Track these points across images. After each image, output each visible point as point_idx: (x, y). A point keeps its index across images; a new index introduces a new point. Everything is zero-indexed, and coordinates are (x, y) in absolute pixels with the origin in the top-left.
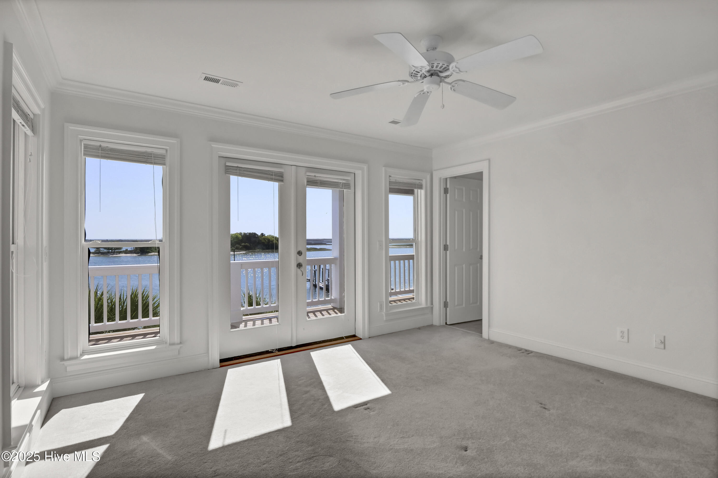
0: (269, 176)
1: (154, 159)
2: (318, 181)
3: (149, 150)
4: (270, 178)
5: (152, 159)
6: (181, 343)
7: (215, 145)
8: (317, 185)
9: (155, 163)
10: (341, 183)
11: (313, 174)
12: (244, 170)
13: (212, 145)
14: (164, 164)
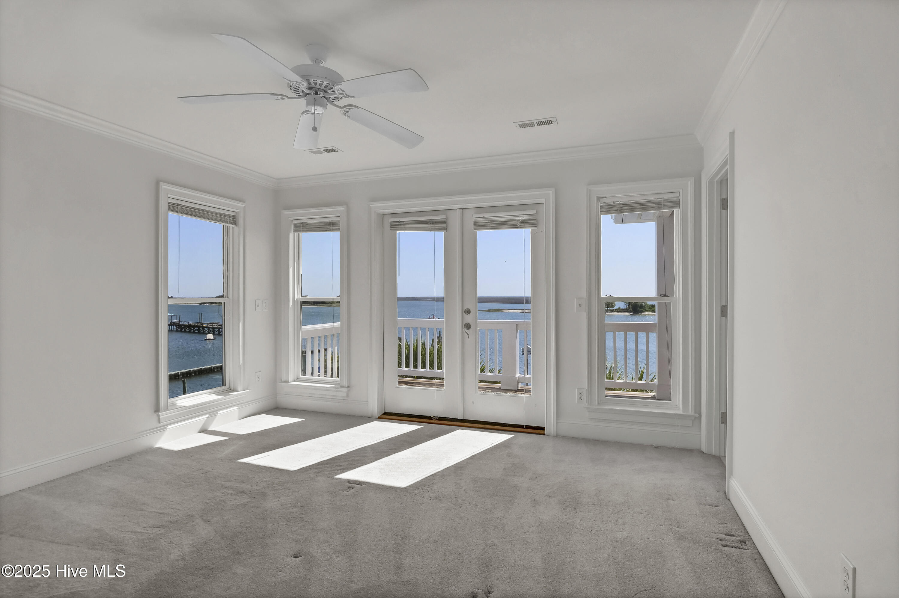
0: (430, 226)
1: (333, 227)
2: (488, 222)
3: (330, 220)
4: (431, 228)
5: (331, 227)
6: (348, 387)
7: (374, 205)
8: (487, 227)
9: (334, 230)
10: (519, 220)
11: (482, 215)
12: (405, 224)
13: (370, 205)
14: (339, 230)
